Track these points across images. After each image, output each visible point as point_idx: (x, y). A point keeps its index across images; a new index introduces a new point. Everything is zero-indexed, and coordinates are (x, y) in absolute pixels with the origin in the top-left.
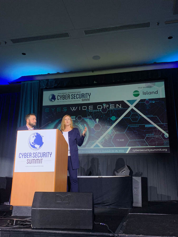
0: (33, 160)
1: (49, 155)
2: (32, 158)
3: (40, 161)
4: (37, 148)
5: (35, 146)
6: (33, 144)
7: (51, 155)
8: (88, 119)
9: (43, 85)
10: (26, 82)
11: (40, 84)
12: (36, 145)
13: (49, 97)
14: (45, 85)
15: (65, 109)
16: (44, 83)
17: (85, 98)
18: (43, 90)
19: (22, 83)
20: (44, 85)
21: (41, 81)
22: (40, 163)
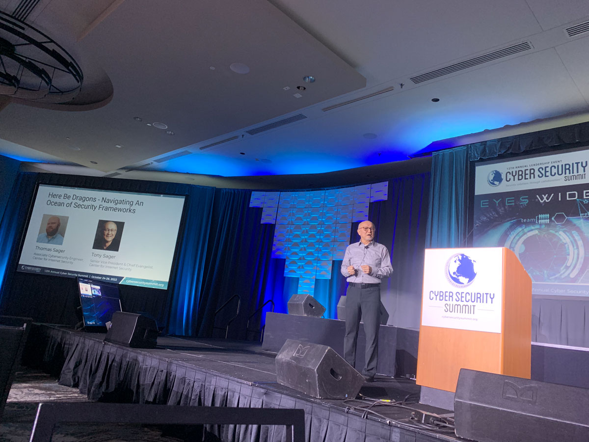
0: (456, 306)
1: (489, 300)
2: (455, 302)
3: (470, 310)
4: (463, 284)
5: (459, 279)
6: (455, 276)
7: (492, 299)
8: (582, 220)
9: (474, 154)
10: (441, 152)
11: (470, 152)
12: (462, 277)
13: (488, 177)
14: (479, 153)
15: (523, 200)
16: (476, 150)
17: (573, 173)
18: (476, 163)
19: (434, 154)
20: (476, 155)
21: (470, 146)
22: (469, 312)
